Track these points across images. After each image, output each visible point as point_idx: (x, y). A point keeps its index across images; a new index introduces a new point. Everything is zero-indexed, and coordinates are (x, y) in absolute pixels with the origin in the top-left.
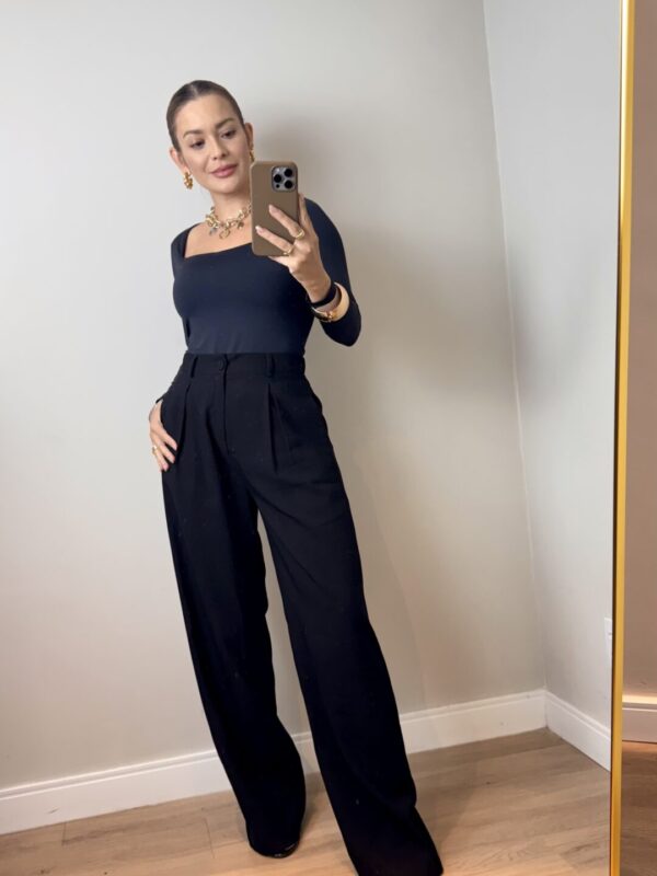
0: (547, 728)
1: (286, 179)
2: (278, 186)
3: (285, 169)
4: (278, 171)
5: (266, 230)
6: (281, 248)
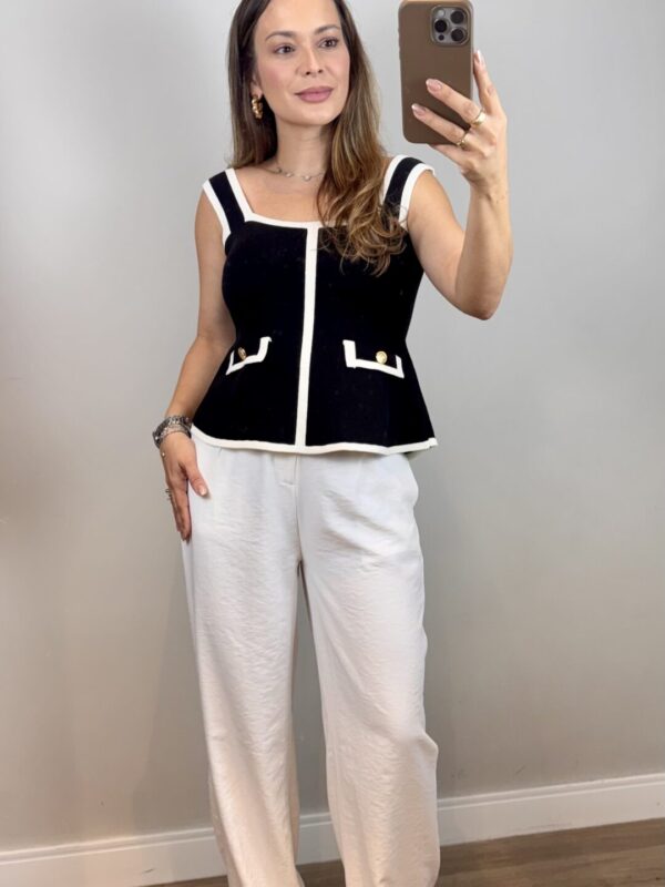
1: (453, 27)
2: (441, 38)
3: (453, 11)
4: (441, 14)
5: (427, 110)
6: (448, 137)
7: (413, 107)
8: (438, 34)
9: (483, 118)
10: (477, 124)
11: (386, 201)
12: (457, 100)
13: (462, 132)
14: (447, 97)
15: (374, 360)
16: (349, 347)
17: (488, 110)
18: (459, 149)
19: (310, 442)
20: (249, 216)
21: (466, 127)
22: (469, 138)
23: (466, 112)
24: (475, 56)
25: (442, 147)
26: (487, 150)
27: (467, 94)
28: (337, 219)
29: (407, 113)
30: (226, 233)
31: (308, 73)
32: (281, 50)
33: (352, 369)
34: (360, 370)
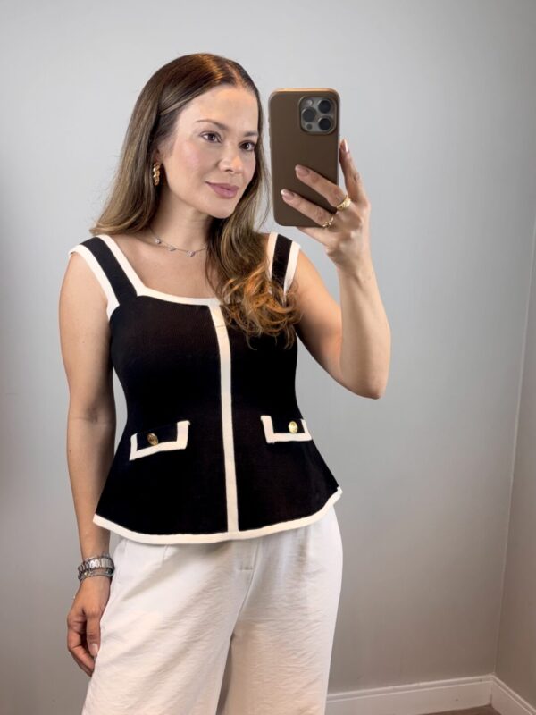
0: (490, 705)
1: (321, 116)
2: (310, 127)
3: (321, 100)
4: (309, 103)
5: (296, 195)
6: (314, 220)
7: (282, 192)
8: (306, 124)
9: (347, 202)
10: (343, 208)
11: (273, 277)
14: (314, 183)
15: (287, 430)
16: (267, 421)
18: (326, 230)
19: (243, 526)
20: (141, 290)
22: (335, 221)
23: (333, 196)
25: (309, 230)
28: (231, 296)
29: (278, 199)
30: (113, 303)
31: (228, 170)
32: (207, 137)
33: (271, 444)
34: (279, 444)
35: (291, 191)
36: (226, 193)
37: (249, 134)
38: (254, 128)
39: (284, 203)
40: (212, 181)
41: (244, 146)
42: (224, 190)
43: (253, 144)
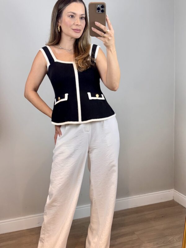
0: (173, 200)
1: (102, 9)
3: (101, 5)
4: (99, 6)
5: (95, 29)
6: (100, 35)
7: (92, 28)
8: (98, 11)
9: (108, 31)
10: (107, 32)
12: (102, 27)
13: (103, 34)
14: (100, 26)
15: (96, 97)
16: (89, 94)
17: (110, 29)
19: (83, 120)
20: (56, 60)
21: (105, 33)
22: (105, 35)
23: (105, 29)
24: (106, 16)
26: (110, 38)
27: (105, 25)
30: (49, 64)
31: (77, 25)
32: (71, 17)
33: (91, 100)
34: (93, 100)
35: (94, 27)
36: (77, 31)
37: (82, 15)
38: (84, 13)
39: (92, 31)
40: (74, 28)
41: (81, 18)
42: (76, 30)
43: (84, 17)
